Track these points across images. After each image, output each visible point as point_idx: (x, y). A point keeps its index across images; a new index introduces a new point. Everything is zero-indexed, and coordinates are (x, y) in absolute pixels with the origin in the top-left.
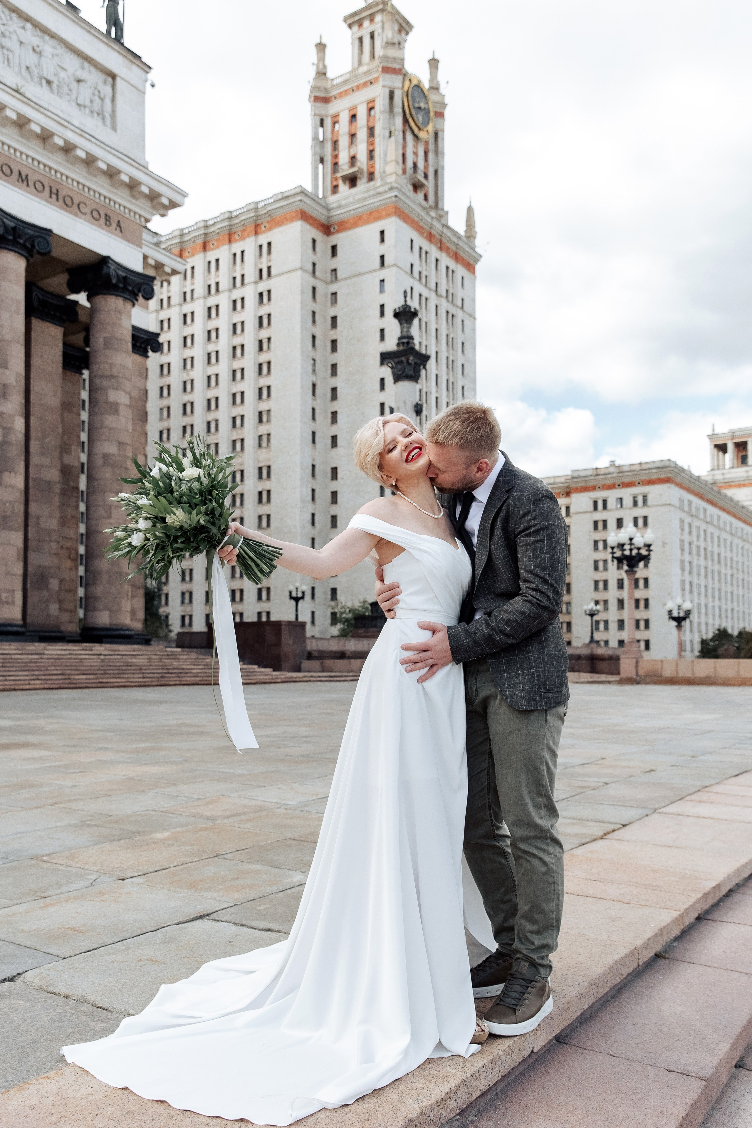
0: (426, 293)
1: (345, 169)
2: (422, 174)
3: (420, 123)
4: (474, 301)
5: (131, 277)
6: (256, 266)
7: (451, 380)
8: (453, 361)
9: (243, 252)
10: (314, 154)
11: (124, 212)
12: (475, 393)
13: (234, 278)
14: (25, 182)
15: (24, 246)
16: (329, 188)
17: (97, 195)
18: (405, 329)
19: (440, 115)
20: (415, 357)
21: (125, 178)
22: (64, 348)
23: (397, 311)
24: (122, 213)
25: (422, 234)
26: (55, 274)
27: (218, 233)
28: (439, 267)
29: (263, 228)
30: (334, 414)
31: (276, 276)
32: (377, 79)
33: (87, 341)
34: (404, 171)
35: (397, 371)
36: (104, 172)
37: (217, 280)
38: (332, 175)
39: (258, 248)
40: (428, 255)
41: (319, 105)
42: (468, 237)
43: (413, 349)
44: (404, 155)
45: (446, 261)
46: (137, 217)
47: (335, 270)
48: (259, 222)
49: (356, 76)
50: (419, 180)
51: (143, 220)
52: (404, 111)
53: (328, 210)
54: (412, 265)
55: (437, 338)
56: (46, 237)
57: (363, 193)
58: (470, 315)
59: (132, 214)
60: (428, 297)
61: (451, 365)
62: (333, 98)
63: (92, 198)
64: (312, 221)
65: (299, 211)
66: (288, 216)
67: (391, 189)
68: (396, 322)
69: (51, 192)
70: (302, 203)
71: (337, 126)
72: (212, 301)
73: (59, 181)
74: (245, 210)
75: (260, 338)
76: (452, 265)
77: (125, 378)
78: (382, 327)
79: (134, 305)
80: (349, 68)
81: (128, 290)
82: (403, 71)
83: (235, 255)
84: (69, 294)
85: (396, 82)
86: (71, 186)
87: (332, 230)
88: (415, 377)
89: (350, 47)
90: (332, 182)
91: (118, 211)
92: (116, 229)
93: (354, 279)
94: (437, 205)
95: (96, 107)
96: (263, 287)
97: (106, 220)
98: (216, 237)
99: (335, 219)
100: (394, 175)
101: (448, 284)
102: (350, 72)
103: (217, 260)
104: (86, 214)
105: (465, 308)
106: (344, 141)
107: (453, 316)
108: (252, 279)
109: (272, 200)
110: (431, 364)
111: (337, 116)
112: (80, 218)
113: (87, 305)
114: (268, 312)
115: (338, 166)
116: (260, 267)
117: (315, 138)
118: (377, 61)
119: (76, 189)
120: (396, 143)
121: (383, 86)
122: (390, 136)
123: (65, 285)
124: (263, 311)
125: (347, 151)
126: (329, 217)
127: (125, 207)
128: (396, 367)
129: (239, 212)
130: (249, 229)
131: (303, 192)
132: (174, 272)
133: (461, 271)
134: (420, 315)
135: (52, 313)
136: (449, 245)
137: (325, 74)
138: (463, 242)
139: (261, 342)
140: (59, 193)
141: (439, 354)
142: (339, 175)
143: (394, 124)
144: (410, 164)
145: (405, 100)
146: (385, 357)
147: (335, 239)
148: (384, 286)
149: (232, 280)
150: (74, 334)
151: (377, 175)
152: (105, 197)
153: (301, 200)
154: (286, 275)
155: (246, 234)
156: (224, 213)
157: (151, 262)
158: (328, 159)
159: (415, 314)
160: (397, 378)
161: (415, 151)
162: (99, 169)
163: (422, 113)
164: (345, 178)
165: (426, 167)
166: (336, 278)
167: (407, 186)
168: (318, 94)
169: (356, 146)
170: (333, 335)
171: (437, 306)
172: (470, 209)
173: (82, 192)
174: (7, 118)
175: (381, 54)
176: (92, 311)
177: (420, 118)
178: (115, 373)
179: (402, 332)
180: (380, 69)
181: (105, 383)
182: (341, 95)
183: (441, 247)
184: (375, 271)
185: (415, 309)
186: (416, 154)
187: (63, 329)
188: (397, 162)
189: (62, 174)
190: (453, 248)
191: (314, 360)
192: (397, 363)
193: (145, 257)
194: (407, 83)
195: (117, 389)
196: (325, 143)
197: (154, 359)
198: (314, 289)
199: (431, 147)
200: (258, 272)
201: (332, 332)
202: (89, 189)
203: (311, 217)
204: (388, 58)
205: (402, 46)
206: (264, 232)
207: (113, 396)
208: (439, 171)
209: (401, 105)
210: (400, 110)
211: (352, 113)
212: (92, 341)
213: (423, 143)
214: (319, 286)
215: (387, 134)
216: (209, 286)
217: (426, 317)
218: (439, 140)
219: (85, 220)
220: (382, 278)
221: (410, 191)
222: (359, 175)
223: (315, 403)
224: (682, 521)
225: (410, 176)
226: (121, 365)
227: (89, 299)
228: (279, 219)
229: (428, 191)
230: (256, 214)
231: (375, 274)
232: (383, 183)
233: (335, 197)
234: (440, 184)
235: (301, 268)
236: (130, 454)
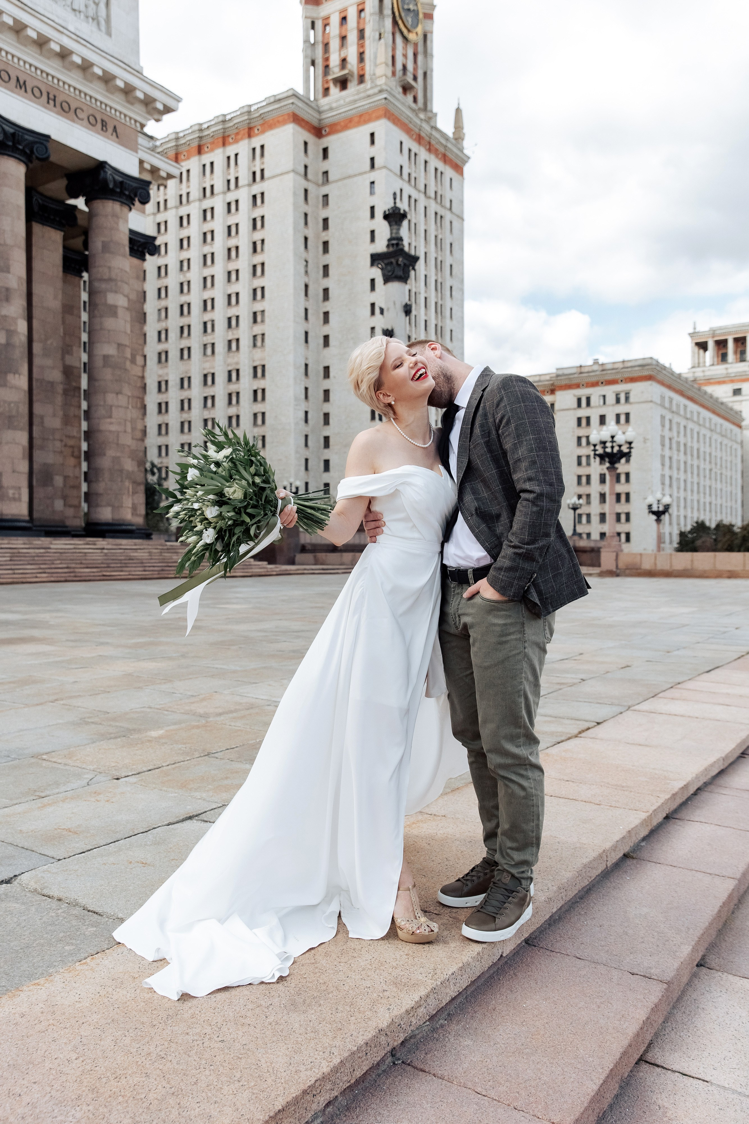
0: (415, 195)
1: (336, 72)
2: (412, 77)
3: (409, 24)
4: (462, 202)
5: (128, 182)
6: (249, 169)
7: (439, 281)
8: (441, 262)
9: (236, 155)
10: (306, 57)
11: (120, 117)
12: (463, 293)
13: (229, 181)
14: (23, 88)
15: (23, 152)
16: (321, 90)
17: (93, 101)
18: (394, 231)
19: (429, 16)
20: (404, 258)
21: (120, 84)
22: (64, 251)
23: (387, 213)
24: (118, 119)
25: (411, 136)
26: (54, 179)
27: (213, 136)
28: (428, 169)
29: (256, 131)
30: (326, 314)
31: (269, 178)
33: (86, 245)
34: (394, 74)
35: (386, 272)
36: (99, 78)
37: (212, 183)
38: (323, 78)
39: (251, 152)
40: (417, 157)
41: (310, 6)
42: (456, 139)
43: (402, 250)
44: (393, 58)
45: (434, 162)
46: (133, 122)
47: (326, 173)
48: (252, 125)
50: (408, 83)
51: (138, 125)
52: (393, 13)
53: (320, 112)
54: (401, 167)
55: (426, 239)
56: (45, 142)
57: (354, 95)
58: (458, 216)
59: (128, 119)
60: (417, 198)
61: (439, 265)
62: (324, 1)
63: (89, 103)
64: (303, 124)
65: (291, 114)
66: (281, 119)
67: (381, 91)
68: (385, 223)
69: (48, 98)
70: (294, 106)
71: (328, 28)
72: (207, 204)
73: (56, 86)
74: (238, 113)
75: (254, 240)
76: (441, 166)
77: (122, 281)
78: (372, 229)
79: (130, 209)
81: (125, 194)
83: (229, 158)
84: (67, 199)
86: (67, 92)
87: (324, 132)
88: (404, 278)
90: (323, 85)
91: (114, 116)
92: (112, 135)
93: (345, 181)
94: (426, 108)
95: (91, 12)
96: (256, 189)
97: (103, 125)
98: (210, 140)
99: (327, 122)
100: (384, 77)
101: (436, 185)
103: (212, 164)
104: (82, 120)
105: (454, 209)
106: (334, 44)
107: (441, 217)
108: (246, 182)
109: (264, 104)
110: (420, 265)
111: (328, 18)
112: (78, 124)
113: (86, 209)
114: (262, 214)
115: (329, 69)
116: (254, 169)
117: (306, 41)
119: (73, 95)
120: (386, 46)
122: (380, 38)
123: (64, 190)
124: (257, 213)
125: (338, 53)
126: (320, 120)
127: (120, 113)
128: (386, 268)
129: (232, 115)
130: (242, 132)
131: (295, 95)
132: (170, 176)
133: (449, 172)
134: (409, 217)
135: (52, 217)
136: (437, 147)
138: (452, 143)
139: (255, 243)
140: (57, 99)
141: (428, 255)
142: (330, 77)
143: (384, 26)
144: (399, 66)
145: (395, 1)
146: (375, 259)
147: (326, 141)
148: (374, 188)
149: (226, 182)
150: (73, 237)
151: (367, 77)
152: (101, 103)
153: (293, 103)
154: (279, 178)
155: (239, 137)
156: (218, 117)
157: (147, 166)
158: (319, 62)
159: (404, 216)
160: (387, 280)
161: (404, 53)
162: (94, 74)
163: (412, 15)
164: (336, 81)
165: (415, 69)
166: (327, 180)
167: (396, 87)
169: (347, 48)
170: (325, 236)
171: (425, 208)
172: (458, 111)
173: (78, 98)
174: (4, 24)
176: (90, 216)
177: (409, 20)
178: (113, 276)
179: (391, 233)
181: (103, 286)
183: (430, 148)
184: (365, 173)
185: (404, 211)
186: (405, 56)
187: (62, 233)
188: (387, 65)
189: (59, 80)
190: (442, 149)
191: (307, 262)
192: (386, 265)
193: (141, 162)
195: (116, 292)
196: (316, 46)
197: (151, 262)
198: (306, 191)
199: (420, 48)
200: (251, 175)
201: (324, 234)
202: (86, 94)
203: (303, 120)
206: (257, 135)
207: (112, 299)
208: (428, 73)
209: (390, 7)
210: (390, 12)
211: (343, 15)
212: (91, 245)
213: (412, 45)
214: (311, 188)
215: (377, 36)
216: (204, 189)
217: (415, 218)
218: (428, 42)
219: (82, 125)
220: (372, 180)
221: (399, 93)
222: (350, 78)
223: (307, 303)
224: (663, 417)
225: (400, 78)
226: (119, 268)
227: (87, 203)
228: (271, 122)
229: (417, 93)
230: (250, 117)
231: (365, 176)
232: (373, 85)
233: (327, 100)
234: (429, 87)
235: (293, 171)
236: (129, 356)
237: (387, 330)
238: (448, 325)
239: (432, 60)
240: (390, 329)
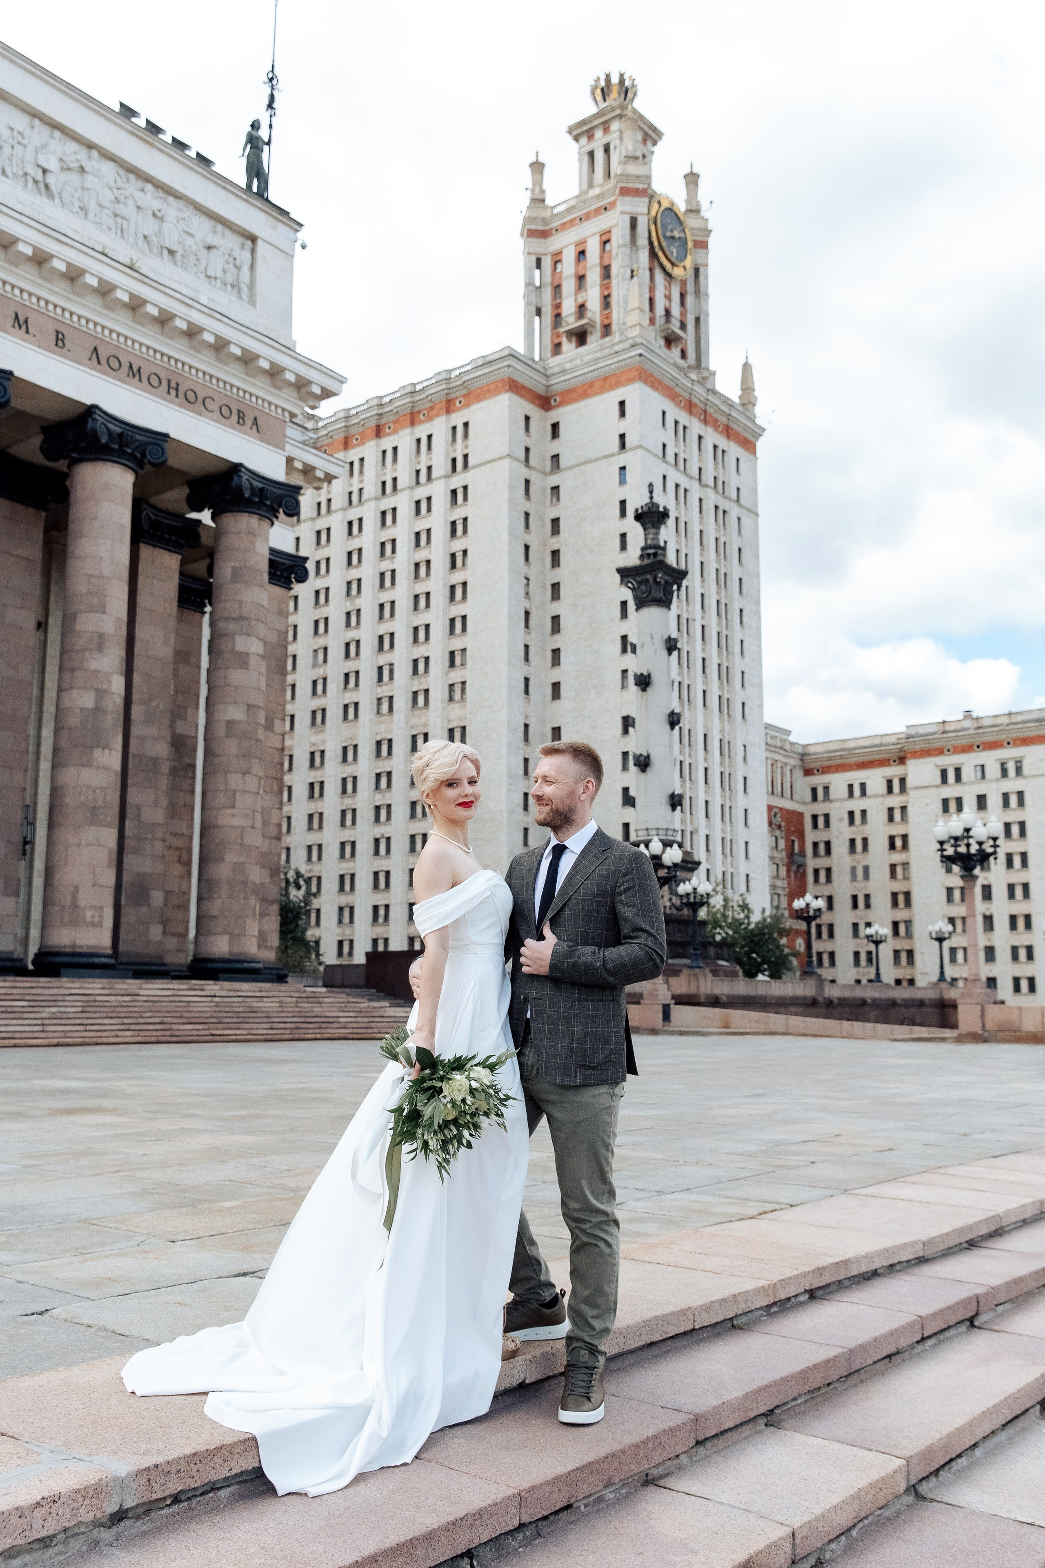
0: (684, 483)
1: (571, 322)
2: (678, 324)
3: (673, 257)
4: (754, 490)
5: (270, 488)
6: (447, 455)
7: (723, 601)
8: (725, 574)
9: (430, 437)
10: (528, 304)
11: (263, 406)
12: (759, 618)
13: (418, 472)
14: (137, 377)
15: (132, 457)
16: (549, 346)
17: (228, 387)
18: (650, 536)
19: (702, 245)
20: (665, 573)
21: (265, 364)
22: (180, 579)
23: (640, 511)
24: (260, 408)
25: (678, 404)
26: (172, 488)
27: (396, 413)
28: (703, 446)
29: (458, 404)
30: (556, 652)
31: (474, 467)
32: (613, 204)
33: (210, 570)
34: (652, 321)
35: (640, 594)
36: (237, 359)
37: (394, 475)
38: (552, 330)
39: (450, 431)
40: (688, 431)
41: (534, 240)
42: (743, 405)
43: (664, 563)
44: (651, 300)
45: (712, 437)
46: (279, 411)
47: (556, 457)
48: (451, 397)
49: (584, 201)
50: (673, 331)
51: (287, 414)
52: (651, 243)
53: (547, 376)
54: (664, 445)
55: (701, 544)
56: (160, 442)
57: (595, 352)
58: (750, 511)
59: (273, 408)
60: (688, 488)
61: (722, 580)
62: (554, 231)
63: (222, 390)
64: (524, 393)
65: (507, 380)
66: (492, 387)
67: (633, 346)
68: (638, 526)
69: (169, 387)
70: (511, 369)
71: (559, 266)
72: (387, 504)
73: (180, 372)
74: (433, 381)
75: (453, 552)
76: (722, 442)
77: (257, 619)
78: (623, 532)
80: (576, 192)
81: (265, 505)
82: (650, 191)
83: (419, 441)
84: (189, 513)
85: (639, 206)
86: (194, 378)
87: (553, 403)
88: (665, 602)
89: (577, 164)
90: (552, 340)
91: (254, 405)
92: (251, 428)
93: (583, 467)
94: (699, 363)
95: (230, 278)
96: (457, 482)
97: (239, 417)
98: (393, 418)
99: (556, 389)
100: (638, 327)
101: (715, 469)
102: (577, 197)
103: (395, 449)
104: (212, 412)
105: (742, 500)
106: (569, 286)
107: (724, 512)
108: (442, 473)
109: (470, 367)
110: (693, 581)
111: (560, 253)
112: (205, 417)
113: (213, 525)
114: (464, 516)
115: (561, 318)
116: (453, 455)
117: (529, 284)
118: (613, 181)
119: (201, 381)
120: (640, 285)
121: (622, 213)
122: (632, 277)
123: (184, 501)
124: (458, 514)
125: (573, 298)
126: (547, 387)
127: (263, 400)
128: (638, 587)
129: (425, 384)
130: (438, 406)
131: (513, 355)
132: (329, 476)
133: (734, 450)
134: (673, 514)
135: (167, 536)
136: (717, 416)
137: (543, 201)
138: (738, 410)
139: (453, 556)
140: (180, 387)
141: (705, 565)
142: (562, 330)
143: (637, 261)
144: (660, 311)
145: (653, 228)
146: (625, 573)
147: (555, 415)
148: (625, 475)
149: (414, 474)
150: (195, 561)
151: (614, 327)
152: (238, 389)
153: (509, 366)
154: (489, 465)
155: (434, 412)
156: (404, 387)
157: (298, 466)
158: (548, 311)
159: (665, 515)
160: (640, 604)
161: (668, 293)
162: (230, 355)
163: (677, 244)
164: (570, 334)
165: (683, 314)
166: (558, 467)
167: (656, 340)
168: (533, 227)
169: (586, 291)
170: (554, 543)
171: (701, 500)
172: (747, 368)
173: (208, 384)
174: (117, 301)
175: (619, 172)
176: (218, 533)
177: (674, 251)
178: (245, 612)
179: (646, 540)
180: (617, 191)
182: (565, 226)
183: (707, 419)
184: (612, 455)
185: (665, 508)
186: (668, 298)
187: (180, 557)
188: (642, 311)
189: (183, 364)
190: (724, 420)
191: (528, 579)
192: (638, 582)
193: (290, 461)
194: (655, 207)
195: (247, 634)
196: (543, 289)
198: (527, 482)
199: (690, 287)
200: (450, 463)
201: (553, 540)
202: (218, 380)
203: (523, 387)
204: (627, 176)
205: (647, 160)
206: (459, 409)
207: (242, 644)
208: (702, 318)
209: (646, 235)
210: (646, 242)
211: (580, 249)
212: (217, 570)
213: (678, 283)
214: (534, 477)
215: (629, 274)
216: (384, 483)
217: (686, 514)
218: (701, 278)
219: (211, 418)
220: (622, 465)
221: (660, 346)
222: (590, 329)
223: (528, 638)
225: (661, 326)
226: (253, 602)
227: (214, 518)
228: (479, 391)
229: (686, 344)
230: (448, 386)
231: (612, 459)
232: (623, 338)
233: (557, 359)
234: (702, 336)
235: (509, 456)
236: (262, 720)
237: (642, 674)
238: (738, 664)
239: (707, 301)
240: (645, 673)
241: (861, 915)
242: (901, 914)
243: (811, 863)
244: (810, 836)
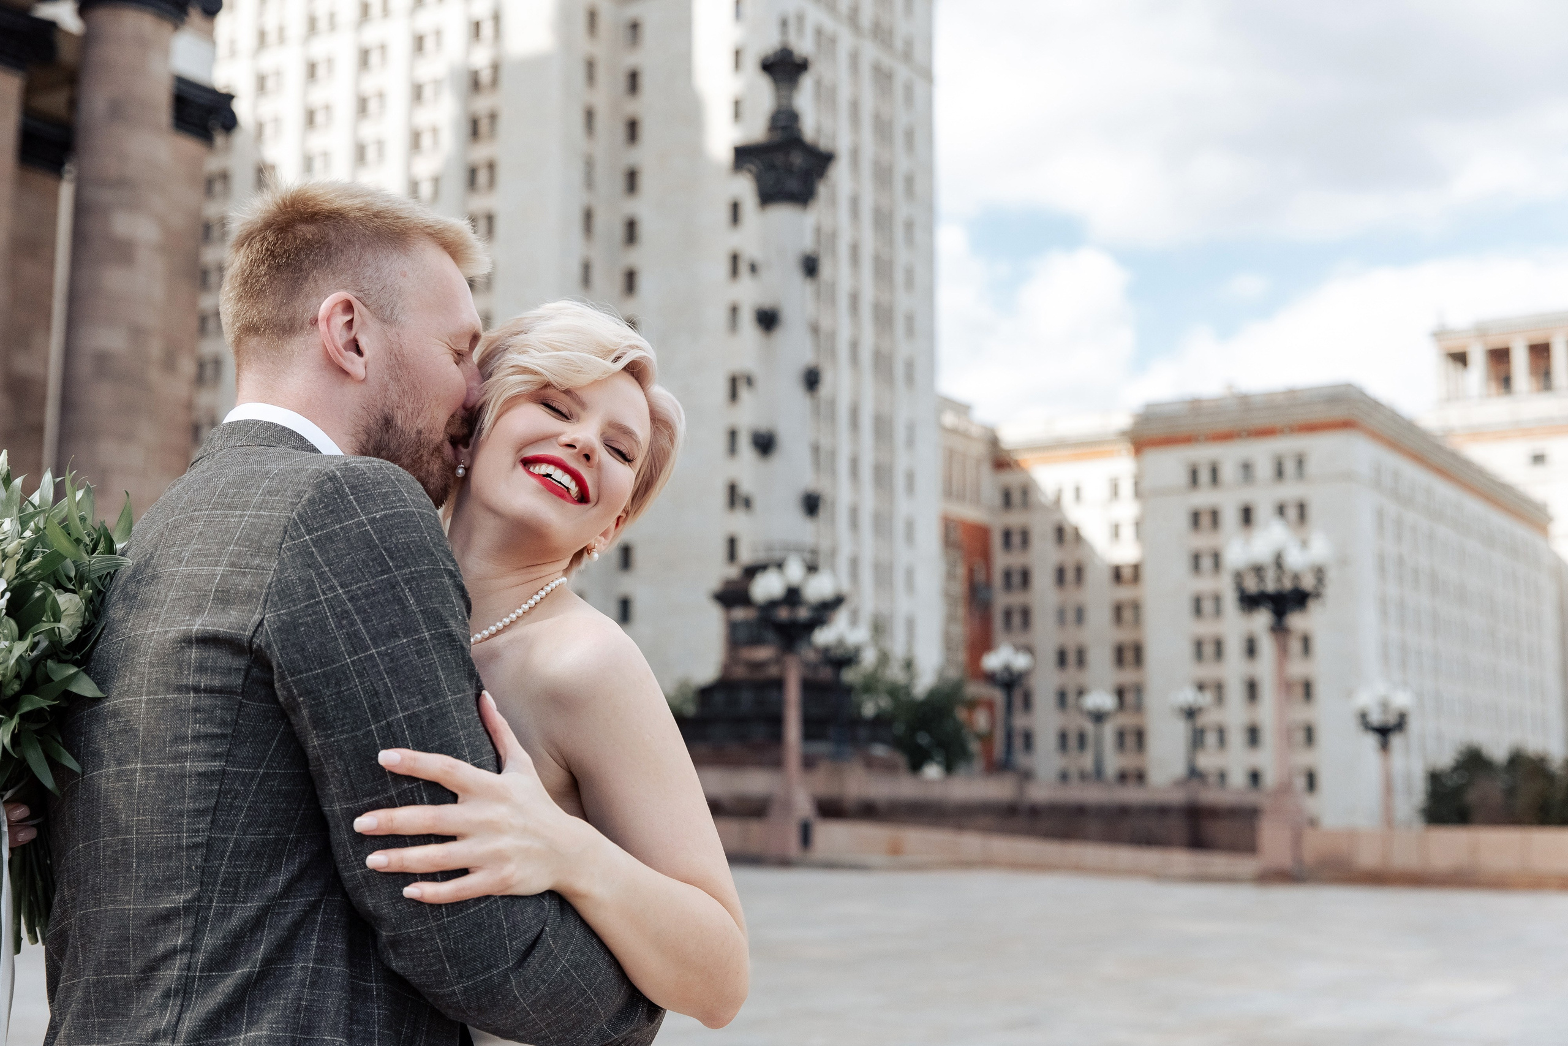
0: (830, 26)
7: (883, 208)
8: (888, 168)
18: (782, 98)
20: (803, 155)
22: (22, 120)
23: (768, 59)
33: (73, 104)
35: (765, 185)
43: (799, 140)
55: (853, 119)
58: (924, 73)
60: (835, 33)
61: (883, 175)
68: (765, 81)
72: (371, 35)
77: (152, 186)
79: (177, 26)
84: (36, 5)
88: (803, 198)
105: (912, 59)
107: (888, 75)
110: (840, 174)
113: (79, 28)
128: (764, 176)
141: (857, 150)
146: (743, 157)
150: (45, 89)
159: (804, 67)
160: (767, 198)
170: (631, 108)
171: (853, 54)
176: (86, 41)
178: (130, 174)
179: (776, 103)
181: (106, 196)
185: (804, 56)
187: (21, 79)
191: (589, 161)
192: (766, 170)
195: (134, 209)
198: (592, 13)
201: (629, 103)
207: (124, 225)
212: (82, 106)
217: (830, 73)
223: (589, 251)
224: (1380, 515)
226: (144, 158)
227: (80, 14)
236: (157, 354)
237: (766, 311)
238: (903, 302)
240: (771, 309)
241: (1071, 677)
242: (1128, 676)
243: (1001, 600)
244: (1001, 560)
